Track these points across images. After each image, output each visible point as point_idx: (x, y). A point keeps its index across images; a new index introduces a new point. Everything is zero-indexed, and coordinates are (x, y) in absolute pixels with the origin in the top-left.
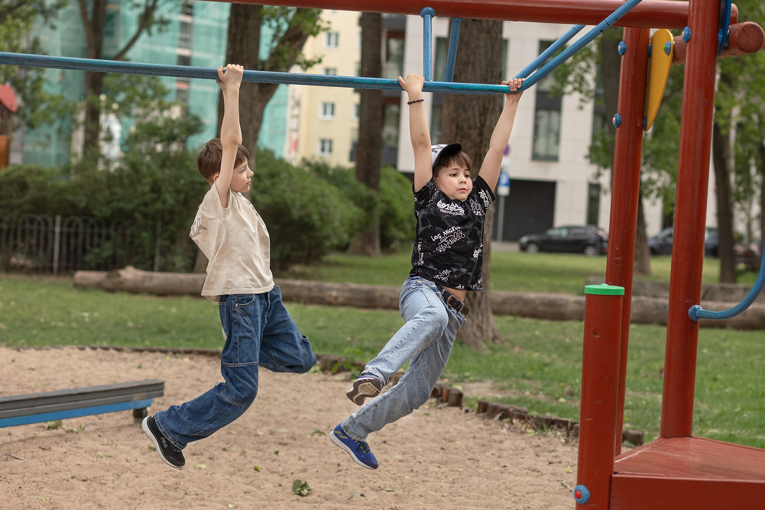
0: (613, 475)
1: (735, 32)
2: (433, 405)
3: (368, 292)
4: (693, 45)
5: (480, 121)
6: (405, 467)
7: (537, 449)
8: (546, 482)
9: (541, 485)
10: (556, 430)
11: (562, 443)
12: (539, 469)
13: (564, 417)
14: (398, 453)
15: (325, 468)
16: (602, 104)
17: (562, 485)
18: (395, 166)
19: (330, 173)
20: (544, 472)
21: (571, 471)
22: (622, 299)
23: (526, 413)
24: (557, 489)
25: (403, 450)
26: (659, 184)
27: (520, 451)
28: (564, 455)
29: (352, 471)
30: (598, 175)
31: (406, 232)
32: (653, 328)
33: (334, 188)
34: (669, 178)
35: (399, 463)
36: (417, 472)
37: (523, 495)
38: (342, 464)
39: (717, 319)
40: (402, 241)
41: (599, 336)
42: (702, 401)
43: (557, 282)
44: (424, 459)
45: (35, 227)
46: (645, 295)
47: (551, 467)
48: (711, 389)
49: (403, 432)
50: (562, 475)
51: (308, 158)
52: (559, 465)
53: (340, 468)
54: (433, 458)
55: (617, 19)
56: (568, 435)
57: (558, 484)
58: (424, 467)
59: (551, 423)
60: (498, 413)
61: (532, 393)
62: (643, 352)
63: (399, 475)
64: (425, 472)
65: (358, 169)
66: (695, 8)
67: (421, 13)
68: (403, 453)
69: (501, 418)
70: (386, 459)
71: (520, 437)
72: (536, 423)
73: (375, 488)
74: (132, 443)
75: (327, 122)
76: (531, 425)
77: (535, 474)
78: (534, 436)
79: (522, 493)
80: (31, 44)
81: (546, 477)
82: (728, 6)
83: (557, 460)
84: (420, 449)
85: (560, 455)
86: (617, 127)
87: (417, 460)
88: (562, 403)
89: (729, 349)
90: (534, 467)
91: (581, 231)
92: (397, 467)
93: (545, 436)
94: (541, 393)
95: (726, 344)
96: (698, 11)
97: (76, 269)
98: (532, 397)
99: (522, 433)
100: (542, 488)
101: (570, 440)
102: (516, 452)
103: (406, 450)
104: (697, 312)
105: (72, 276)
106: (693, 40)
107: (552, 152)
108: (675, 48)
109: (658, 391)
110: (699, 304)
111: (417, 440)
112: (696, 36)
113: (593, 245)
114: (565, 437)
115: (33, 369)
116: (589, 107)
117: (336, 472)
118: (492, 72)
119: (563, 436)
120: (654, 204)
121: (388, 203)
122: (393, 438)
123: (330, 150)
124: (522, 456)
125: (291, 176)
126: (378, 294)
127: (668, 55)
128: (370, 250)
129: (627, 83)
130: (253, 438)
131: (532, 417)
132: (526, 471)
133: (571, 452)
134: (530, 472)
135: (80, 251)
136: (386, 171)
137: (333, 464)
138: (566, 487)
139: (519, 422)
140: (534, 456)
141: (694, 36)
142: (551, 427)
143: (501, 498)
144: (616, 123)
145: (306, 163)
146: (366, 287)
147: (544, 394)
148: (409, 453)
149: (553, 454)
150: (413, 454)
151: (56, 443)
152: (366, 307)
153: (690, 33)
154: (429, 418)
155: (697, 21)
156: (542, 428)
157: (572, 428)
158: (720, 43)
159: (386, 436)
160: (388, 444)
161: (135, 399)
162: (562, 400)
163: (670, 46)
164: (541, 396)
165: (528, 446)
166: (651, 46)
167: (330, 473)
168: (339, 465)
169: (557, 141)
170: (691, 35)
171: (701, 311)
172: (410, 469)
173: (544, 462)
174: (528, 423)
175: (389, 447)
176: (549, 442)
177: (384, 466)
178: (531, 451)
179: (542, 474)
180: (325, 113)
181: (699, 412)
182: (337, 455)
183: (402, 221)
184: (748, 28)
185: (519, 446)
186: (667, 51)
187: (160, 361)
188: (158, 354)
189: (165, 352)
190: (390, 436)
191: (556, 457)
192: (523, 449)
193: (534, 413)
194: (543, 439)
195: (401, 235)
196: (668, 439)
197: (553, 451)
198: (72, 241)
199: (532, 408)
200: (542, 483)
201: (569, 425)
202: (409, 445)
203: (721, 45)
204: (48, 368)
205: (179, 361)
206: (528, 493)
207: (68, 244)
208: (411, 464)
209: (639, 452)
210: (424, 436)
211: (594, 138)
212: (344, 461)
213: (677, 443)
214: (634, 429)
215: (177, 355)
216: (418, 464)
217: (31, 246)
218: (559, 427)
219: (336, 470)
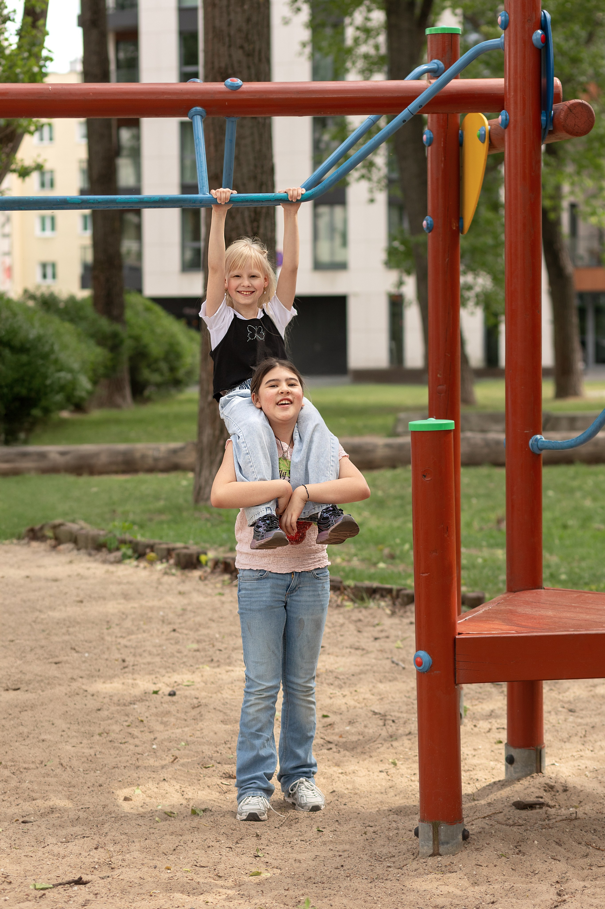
0: (457, 637)
1: (560, 113)
2: (226, 583)
3: (125, 453)
4: (512, 132)
5: (252, 229)
6: (202, 657)
7: (359, 624)
8: (374, 661)
9: (368, 665)
10: (378, 600)
11: (387, 614)
12: (364, 647)
13: (387, 583)
14: (193, 642)
15: (107, 666)
16: (398, 193)
17: (393, 662)
18: (140, 291)
19: (62, 305)
20: (370, 649)
21: (401, 646)
22: (452, 433)
23: (341, 582)
24: (387, 668)
25: (197, 638)
26: (478, 289)
27: (338, 628)
28: (392, 628)
29: (140, 666)
30: (401, 283)
31: (162, 374)
32: (484, 471)
33: (67, 325)
34: (490, 280)
35: (195, 653)
36: (218, 661)
37: (347, 678)
38: (127, 659)
39: (562, 449)
40: (159, 385)
41: (429, 479)
42: (551, 552)
43: (360, 423)
44: (225, 646)
46: (471, 430)
47: (377, 644)
48: (561, 538)
49: (194, 616)
50: (391, 652)
51: (32, 288)
52: (388, 640)
53: (125, 664)
54: (235, 644)
55: (422, 106)
56: (394, 604)
57: (388, 663)
58: (226, 656)
59: (372, 592)
61: (343, 560)
62: (474, 501)
63: (197, 666)
64: (228, 661)
65: (96, 299)
66: (512, 88)
67: (189, 115)
68: (198, 642)
70: (179, 649)
71: (336, 612)
72: (354, 594)
73: (170, 684)
75: (47, 240)
76: (348, 596)
77: (359, 652)
78: (352, 610)
79: (347, 676)
81: (373, 656)
82: (550, 82)
83: (384, 634)
84: (217, 636)
85: (386, 628)
86: (429, 232)
87: (216, 648)
88: (382, 569)
89: (580, 488)
90: (357, 644)
92: (193, 657)
93: (366, 608)
94: (355, 558)
95: (575, 483)
96: (515, 91)
98: (345, 564)
99: (338, 606)
100: (369, 668)
101: (397, 610)
102: (333, 629)
103: (202, 637)
104: (539, 444)
106: (512, 126)
107: (339, 258)
108: (491, 134)
109: (497, 545)
110: (540, 434)
111: (213, 625)
112: (516, 121)
114: (390, 608)
116: (382, 197)
117: (122, 669)
118: (262, 167)
119: (387, 606)
120: (472, 314)
121: (137, 339)
122: (183, 625)
123: (54, 276)
124: (342, 633)
125: (15, 315)
126: (138, 455)
127: (483, 142)
128: (119, 400)
129: (437, 179)
131: (349, 587)
132: (348, 650)
133: (400, 624)
134: (353, 651)
136: (131, 298)
137: (117, 660)
138: (397, 664)
139: (334, 594)
140: (355, 632)
141: (512, 120)
142: (373, 596)
143: (322, 683)
144: (428, 228)
145: (28, 295)
146: (122, 447)
148: (205, 641)
149: (379, 628)
150: (209, 641)
152: (124, 472)
153: (508, 117)
154: (223, 598)
155: (516, 103)
156: (362, 599)
157: (398, 596)
158: (543, 127)
159: (174, 623)
160: (178, 632)
162: (382, 565)
163: (485, 132)
164: (355, 562)
165: (347, 622)
166: (462, 133)
167: (115, 671)
168: (124, 661)
169: (344, 243)
170: (510, 119)
171: (543, 441)
172: (210, 659)
173: (368, 638)
174: (345, 594)
175: (181, 636)
176: (371, 614)
177: (178, 657)
178: (352, 627)
179: (368, 652)
180: (43, 229)
181: (549, 566)
182: (118, 649)
183: (156, 361)
184: (575, 107)
185: (336, 622)
186: (482, 138)
190: (180, 623)
191: (382, 631)
192: (342, 625)
193: (351, 583)
194: (364, 612)
195: (156, 378)
196: (516, 593)
197: (378, 625)
199: (347, 577)
200: (368, 663)
201: (394, 593)
202: (203, 631)
203: (545, 128)
206: (353, 675)
208: (210, 653)
209: (483, 610)
210: (221, 620)
211: (391, 237)
212: (128, 656)
213: (528, 596)
214: (473, 591)
216: (218, 652)
218: (383, 596)
219: (122, 667)
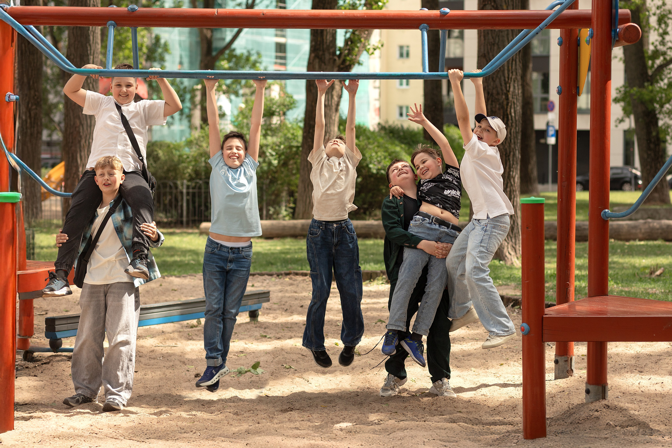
0: (544, 316)
1: (622, 30)
4: (595, 40)
41: (530, 230)
45: (168, 190)
55: (547, 25)
60: (511, 303)
67: (420, 28)
69: (513, 306)
74: (249, 334)
75: (403, 91)
80: (154, 41)
82: (616, 12)
86: (560, 95)
91: (619, 171)
94: (551, 291)
96: (597, 18)
97: (201, 221)
104: (607, 214)
105: (198, 227)
106: (595, 37)
110: (608, 209)
112: (597, 34)
113: (629, 182)
115: (175, 290)
127: (589, 45)
130: (334, 327)
135: (203, 208)
141: (595, 34)
144: (559, 92)
147: (553, 291)
151: (196, 335)
153: (593, 32)
155: (597, 24)
161: (249, 304)
166: (580, 39)
171: (609, 213)
180: (401, 83)
184: (630, 27)
186: (588, 42)
187: (268, 281)
188: (266, 277)
189: (271, 275)
196: (592, 298)
198: (197, 200)
204: (186, 289)
205: (282, 280)
207: (194, 202)
215: (280, 277)
217: (165, 205)
